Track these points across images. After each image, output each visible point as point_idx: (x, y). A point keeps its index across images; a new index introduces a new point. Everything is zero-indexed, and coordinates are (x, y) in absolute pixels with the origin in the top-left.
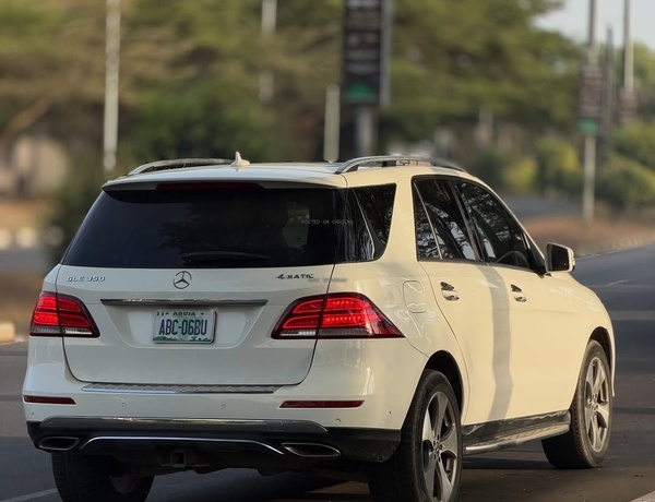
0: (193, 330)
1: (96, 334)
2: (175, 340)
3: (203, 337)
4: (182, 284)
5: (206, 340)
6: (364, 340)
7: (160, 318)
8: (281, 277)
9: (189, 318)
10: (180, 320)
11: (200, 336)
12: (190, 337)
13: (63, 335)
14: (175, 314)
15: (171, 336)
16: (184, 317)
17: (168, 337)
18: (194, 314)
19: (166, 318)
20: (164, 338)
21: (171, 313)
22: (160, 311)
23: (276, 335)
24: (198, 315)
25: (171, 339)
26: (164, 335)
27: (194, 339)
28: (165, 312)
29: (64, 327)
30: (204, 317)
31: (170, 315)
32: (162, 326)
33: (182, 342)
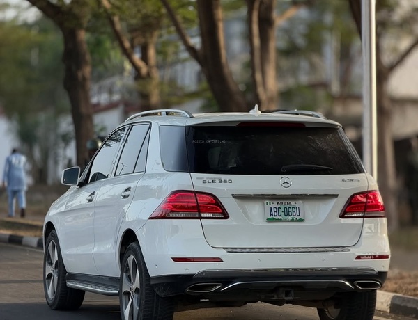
0: (292, 215)
1: (226, 217)
2: (280, 220)
3: (298, 218)
4: (286, 185)
5: (301, 219)
7: (269, 207)
9: (288, 206)
10: (282, 207)
11: (296, 217)
12: (290, 218)
13: (200, 218)
14: (278, 203)
15: (278, 217)
16: (284, 206)
17: (276, 218)
18: (290, 203)
19: (272, 206)
20: (274, 219)
21: (276, 202)
22: (268, 202)
23: (342, 216)
24: (293, 203)
25: (278, 219)
26: (273, 217)
27: (293, 219)
28: (271, 202)
29: (200, 213)
30: (297, 206)
31: (275, 204)
32: (271, 211)
33: (285, 221)
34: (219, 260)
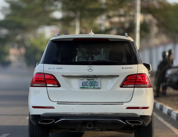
0: (94, 85)
1: (59, 86)
2: (88, 88)
3: (97, 87)
4: (90, 70)
5: (98, 88)
6: (146, 88)
7: (82, 81)
8: (123, 68)
10: (89, 81)
11: (96, 87)
12: (93, 87)
13: (46, 86)
14: (87, 80)
15: (86, 87)
16: (90, 81)
17: (85, 87)
18: (93, 80)
19: (84, 81)
20: (84, 88)
22: (82, 79)
23: (121, 87)
24: (95, 80)
25: (86, 88)
26: (83, 87)
27: (94, 88)
28: (83, 79)
29: (46, 84)
30: (97, 81)
31: (85, 80)
32: (83, 83)
33: (90, 88)
34: (53, 108)
